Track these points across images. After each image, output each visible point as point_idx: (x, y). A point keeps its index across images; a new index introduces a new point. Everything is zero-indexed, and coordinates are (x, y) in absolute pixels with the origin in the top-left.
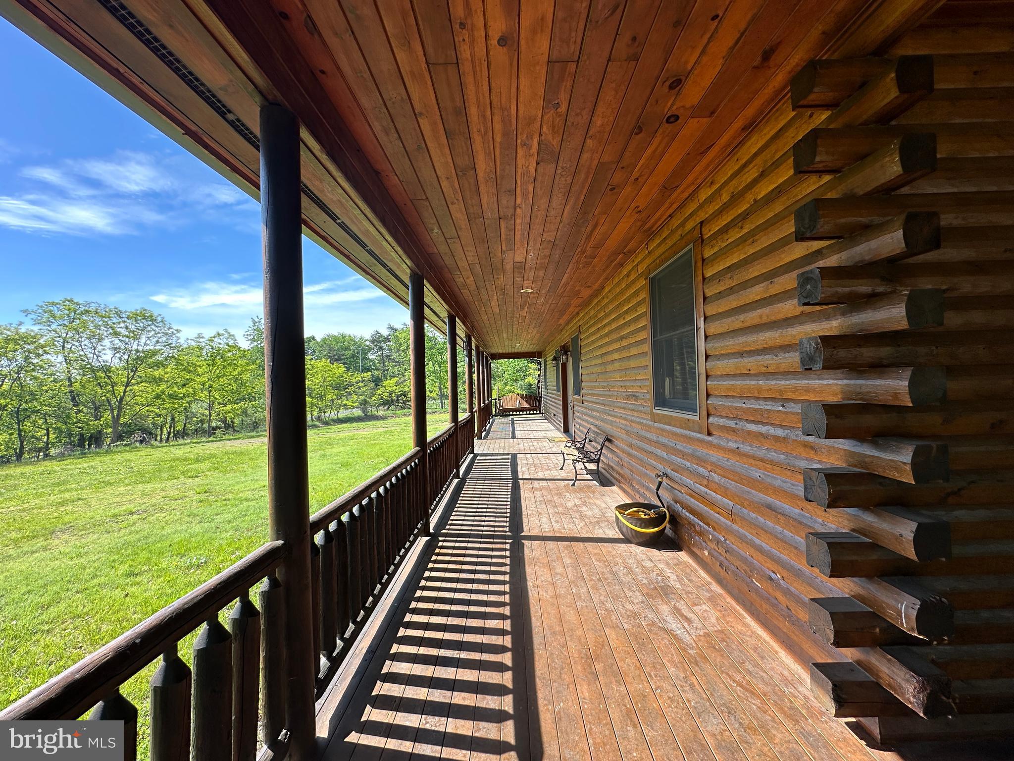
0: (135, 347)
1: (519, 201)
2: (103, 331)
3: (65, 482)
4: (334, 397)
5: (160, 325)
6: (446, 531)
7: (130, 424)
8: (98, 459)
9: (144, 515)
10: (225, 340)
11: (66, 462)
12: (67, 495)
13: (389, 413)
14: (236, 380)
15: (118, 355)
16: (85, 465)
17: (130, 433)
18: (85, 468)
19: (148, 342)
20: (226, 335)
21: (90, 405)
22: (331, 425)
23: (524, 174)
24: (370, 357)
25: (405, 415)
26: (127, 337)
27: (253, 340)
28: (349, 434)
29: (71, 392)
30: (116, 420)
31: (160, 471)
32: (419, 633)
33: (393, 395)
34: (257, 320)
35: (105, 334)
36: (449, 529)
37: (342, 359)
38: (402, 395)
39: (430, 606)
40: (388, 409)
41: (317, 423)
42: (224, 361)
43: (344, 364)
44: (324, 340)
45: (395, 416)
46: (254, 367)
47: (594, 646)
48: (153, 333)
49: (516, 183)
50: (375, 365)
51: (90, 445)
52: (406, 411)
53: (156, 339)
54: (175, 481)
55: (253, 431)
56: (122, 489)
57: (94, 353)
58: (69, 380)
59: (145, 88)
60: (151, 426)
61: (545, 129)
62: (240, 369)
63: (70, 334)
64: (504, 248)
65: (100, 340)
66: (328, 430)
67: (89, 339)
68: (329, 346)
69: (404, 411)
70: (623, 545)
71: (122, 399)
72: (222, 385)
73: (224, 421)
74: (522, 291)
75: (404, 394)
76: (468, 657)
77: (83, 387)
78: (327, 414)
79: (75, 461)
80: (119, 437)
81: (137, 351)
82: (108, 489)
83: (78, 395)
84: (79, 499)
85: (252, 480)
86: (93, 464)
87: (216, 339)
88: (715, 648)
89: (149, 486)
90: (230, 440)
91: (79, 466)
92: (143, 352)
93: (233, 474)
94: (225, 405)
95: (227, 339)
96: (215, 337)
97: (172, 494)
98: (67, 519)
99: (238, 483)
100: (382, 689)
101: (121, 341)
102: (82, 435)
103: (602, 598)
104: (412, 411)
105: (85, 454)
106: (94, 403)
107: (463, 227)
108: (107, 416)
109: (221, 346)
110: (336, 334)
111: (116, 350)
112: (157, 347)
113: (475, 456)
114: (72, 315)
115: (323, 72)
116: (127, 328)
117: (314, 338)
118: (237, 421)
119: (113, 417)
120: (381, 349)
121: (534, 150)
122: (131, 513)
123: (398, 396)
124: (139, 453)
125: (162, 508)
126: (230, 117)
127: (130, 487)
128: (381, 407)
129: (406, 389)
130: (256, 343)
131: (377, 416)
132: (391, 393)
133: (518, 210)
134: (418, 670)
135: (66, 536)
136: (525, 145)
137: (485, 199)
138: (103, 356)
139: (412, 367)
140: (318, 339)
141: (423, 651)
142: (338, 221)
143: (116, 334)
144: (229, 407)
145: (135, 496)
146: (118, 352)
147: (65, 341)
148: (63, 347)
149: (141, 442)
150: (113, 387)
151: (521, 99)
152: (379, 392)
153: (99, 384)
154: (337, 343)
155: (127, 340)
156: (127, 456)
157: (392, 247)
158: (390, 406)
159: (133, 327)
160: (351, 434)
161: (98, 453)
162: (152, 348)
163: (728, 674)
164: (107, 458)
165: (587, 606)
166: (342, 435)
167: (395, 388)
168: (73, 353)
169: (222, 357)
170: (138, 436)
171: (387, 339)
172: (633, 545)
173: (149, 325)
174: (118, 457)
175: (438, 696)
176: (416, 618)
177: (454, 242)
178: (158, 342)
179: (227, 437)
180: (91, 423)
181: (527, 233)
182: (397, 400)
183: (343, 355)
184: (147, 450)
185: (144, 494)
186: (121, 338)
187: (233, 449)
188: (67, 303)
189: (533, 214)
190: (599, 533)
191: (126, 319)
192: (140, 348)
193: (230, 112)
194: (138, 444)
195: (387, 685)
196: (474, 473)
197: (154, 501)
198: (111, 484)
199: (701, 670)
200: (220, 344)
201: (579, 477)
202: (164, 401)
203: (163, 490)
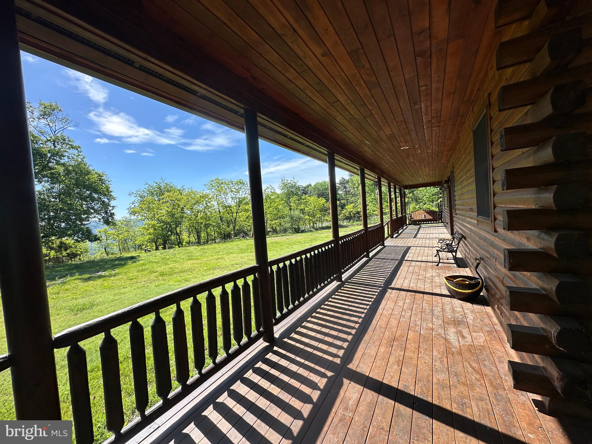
0: (238, 196)
1: (370, 108)
2: (228, 191)
3: (219, 252)
4: (320, 215)
5: (246, 185)
6: (350, 281)
7: (239, 229)
8: (229, 243)
9: (241, 265)
10: (270, 190)
11: (220, 244)
12: (219, 256)
13: (350, 224)
14: (276, 209)
15: (233, 200)
16: (225, 246)
17: (239, 234)
18: (225, 247)
19: (243, 194)
20: (271, 188)
21: (226, 222)
22: (319, 230)
23: (366, 97)
24: (340, 193)
25: (358, 225)
26: (235, 192)
27: (282, 189)
28: (325, 235)
29: (220, 216)
30: (234, 227)
31: (247, 249)
32: (321, 316)
33: (352, 213)
34: (283, 179)
35: (228, 192)
36: (352, 280)
37: (324, 195)
38: (356, 213)
39: (329, 308)
40: (349, 221)
41: (312, 229)
42: (271, 200)
43: (324, 198)
44: (315, 186)
45: (352, 225)
46: (283, 202)
47: (399, 336)
48: (244, 189)
49: (363, 101)
50: (342, 197)
51: (227, 238)
52: (358, 222)
53: (245, 192)
54: (252, 253)
55: (284, 233)
56: (235, 255)
57: (226, 200)
58: (219, 212)
59: (214, 115)
60: (246, 231)
61: (363, 76)
62: (277, 204)
63: (218, 193)
64: (376, 130)
65: (227, 194)
66: (316, 233)
67: (224, 194)
68: (318, 188)
69: (358, 223)
70: (449, 299)
71: (235, 219)
72: (270, 212)
73: (272, 228)
74: (402, 149)
75: (358, 213)
76: (337, 327)
77: (224, 214)
78: (318, 225)
79: (222, 244)
80: (236, 235)
81: (239, 198)
82: (231, 255)
83: (222, 218)
84: (222, 258)
85: (279, 255)
86: (227, 245)
87: (266, 190)
88: (471, 351)
89: (243, 254)
90: (274, 237)
91: (223, 246)
92: (241, 198)
93: (273, 252)
94: (272, 220)
95: (271, 189)
96: (266, 189)
97: (250, 258)
98: (219, 264)
99: (274, 255)
100: (299, 329)
101: (234, 194)
102: (224, 234)
103: (417, 319)
104: (362, 222)
105: (225, 241)
106: (227, 221)
107: (347, 125)
108: (231, 227)
109: (269, 193)
110: (321, 182)
111: (232, 198)
112: (246, 196)
113: (385, 247)
114: (218, 185)
115: (263, 89)
116: (235, 188)
117: (310, 185)
118: (278, 228)
119: (233, 227)
120: (345, 187)
121: (364, 85)
122: (237, 264)
123: (354, 214)
124: (242, 242)
125: (247, 263)
126: (239, 114)
127: (238, 255)
128: (345, 221)
129: (359, 210)
130: (283, 190)
131: (342, 225)
132: (350, 213)
133: (372, 112)
134: (315, 327)
135: (218, 270)
136: (358, 85)
137: (352, 112)
138: (228, 201)
139: (361, 197)
140: (313, 185)
141: (320, 322)
142: (288, 137)
143: (232, 191)
144: (274, 222)
145: (238, 258)
146: (233, 199)
147: (217, 196)
148: (217, 198)
149: (243, 237)
150: (232, 214)
151: (344, 70)
152: (344, 212)
153: (228, 213)
154: (322, 186)
155: (235, 193)
156: (238, 242)
157: (312, 144)
158: (350, 220)
159: (237, 188)
160: (326, 235)
161: (230, 241)
162: (244, 196)
163: (469, 363)
164: (232, 243)
165: (405, 321)
166: (322, 235)
167: (352, 209)
168: (220, 200)
169: (270, 198)
170: (241, 235)
171: (348, 182)
172: (455, 299)
173: (242, 186)
174: (235, 243)
175: (319, 336)
176: (322, 311)
177: (347, 133)
178: (246, 193)
179: (274, 236)
180: (227, 229)
181: (384, 120)
182: (354, 216)
183: (325, 193)
184: (245, 241)
185: (242, 258)
186: (233, 193)
187: (275, 241)
188: (216, 180)
189: (382, 111)
190: (438, 291)
191: (234, 185)
192: (240, 197)
193: (239, 112)
194: (242, 238)
195: (302, 329)
196: (380, 255)
197: (244, 260)
198: (232, 253)
199: (453, 357)
200: (268, 192)
201: (441, 261)
202: (249, 219)
203: (248, 256)
